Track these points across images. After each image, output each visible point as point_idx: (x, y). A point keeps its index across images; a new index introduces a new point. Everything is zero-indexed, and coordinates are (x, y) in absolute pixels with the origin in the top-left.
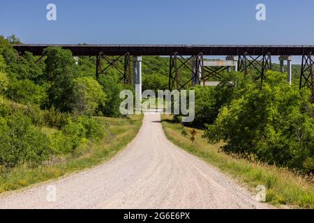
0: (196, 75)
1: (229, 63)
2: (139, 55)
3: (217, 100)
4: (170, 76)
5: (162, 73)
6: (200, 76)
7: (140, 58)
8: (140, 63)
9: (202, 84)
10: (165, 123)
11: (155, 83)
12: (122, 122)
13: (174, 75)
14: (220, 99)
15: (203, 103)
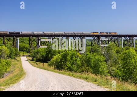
0: (38, 44)
1: (49, 40)
2: (18, 37)
3: (47, 53)
4: (29, 44)
5: (25, 43)
6: (40, 45)
7: (18, 38)
8: (19, 40)
9: (40, 47)
10: (29, 61)
11: (23, 46)
12: (15, 61)
13: (31, 44)
14: (48, 52)
15: (42, 54)
